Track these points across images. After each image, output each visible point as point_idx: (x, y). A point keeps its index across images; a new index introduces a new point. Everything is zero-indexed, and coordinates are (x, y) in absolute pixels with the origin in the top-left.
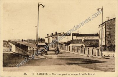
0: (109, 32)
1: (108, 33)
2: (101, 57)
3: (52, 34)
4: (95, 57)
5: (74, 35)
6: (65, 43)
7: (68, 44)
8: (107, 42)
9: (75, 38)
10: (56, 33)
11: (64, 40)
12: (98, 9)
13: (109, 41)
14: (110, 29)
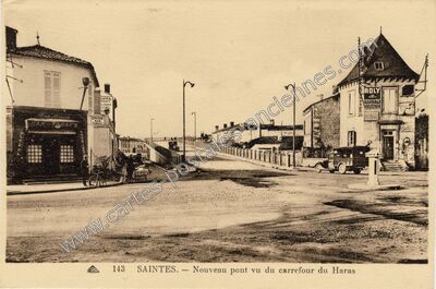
0: (319, 123)
1: (316, 125)
2: (292, 168)
3: (225, 126)
4: (282, 167)
5: (263, 127)
6: (246, 143)
7: (250, 145)
8: (315, 141)
9: (266, 133)
10: (232, 123)
11: (246, 137)
12: (287, 88)
13: (319, 140)
14: (320, 118)
